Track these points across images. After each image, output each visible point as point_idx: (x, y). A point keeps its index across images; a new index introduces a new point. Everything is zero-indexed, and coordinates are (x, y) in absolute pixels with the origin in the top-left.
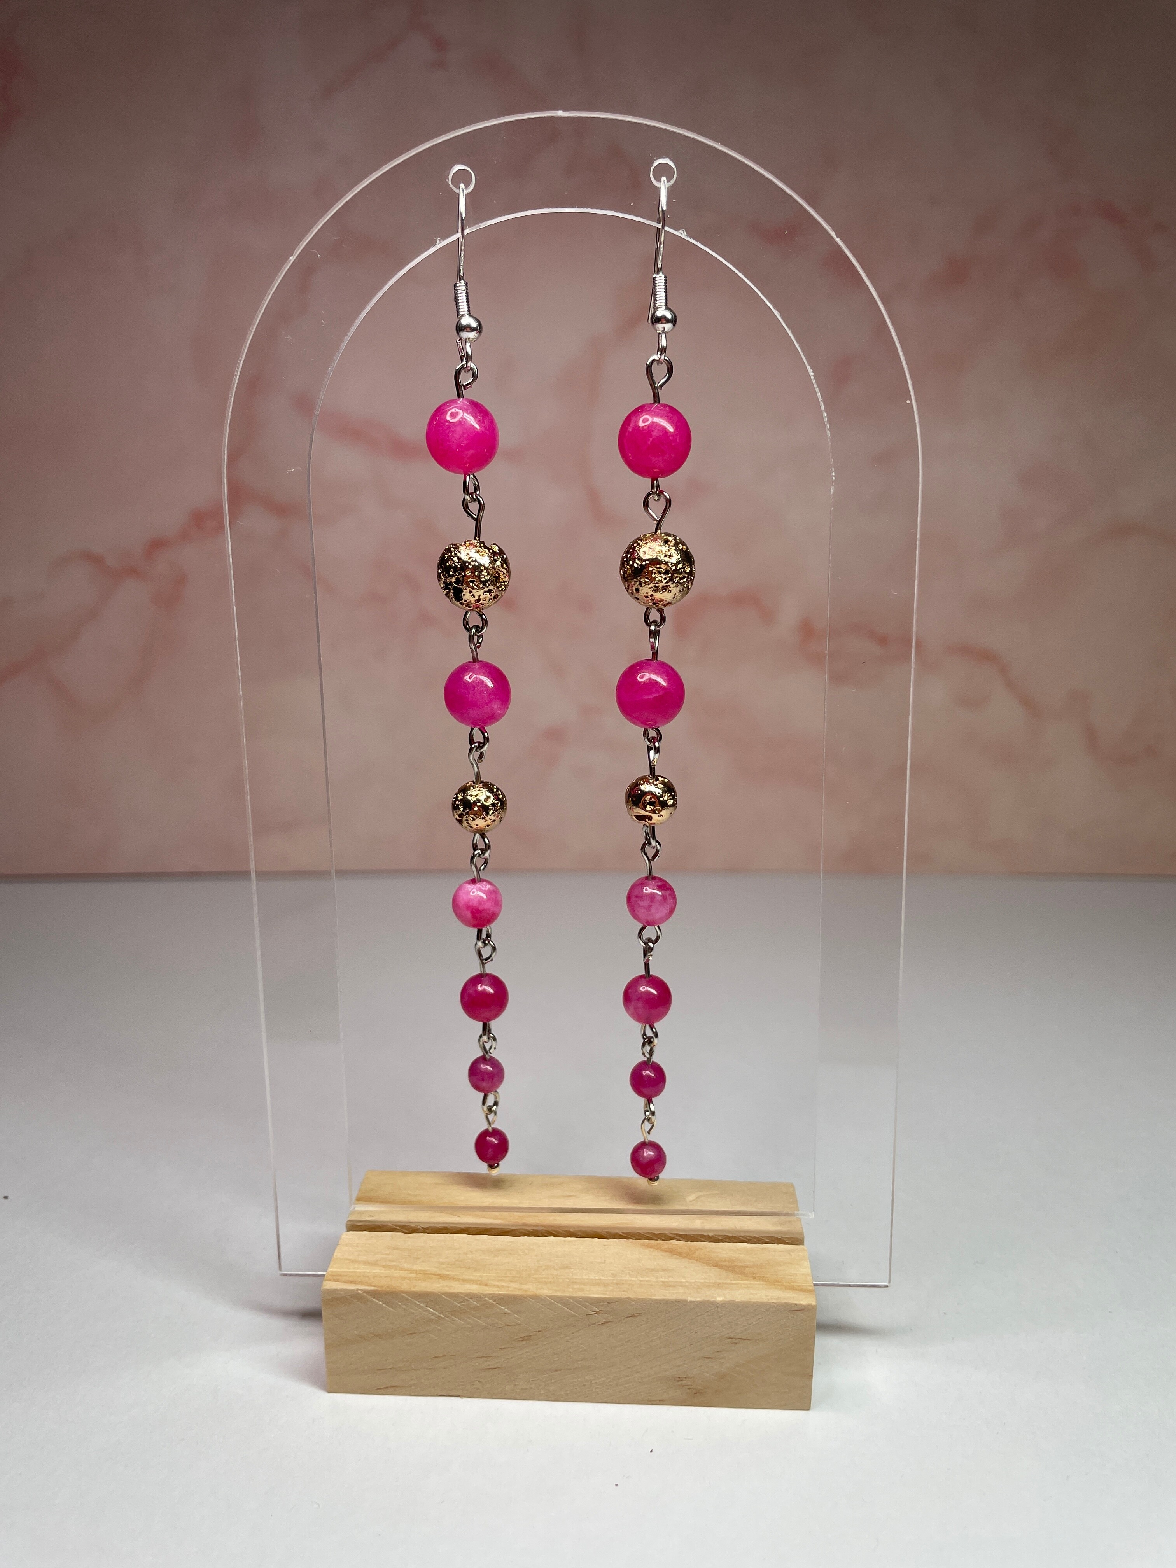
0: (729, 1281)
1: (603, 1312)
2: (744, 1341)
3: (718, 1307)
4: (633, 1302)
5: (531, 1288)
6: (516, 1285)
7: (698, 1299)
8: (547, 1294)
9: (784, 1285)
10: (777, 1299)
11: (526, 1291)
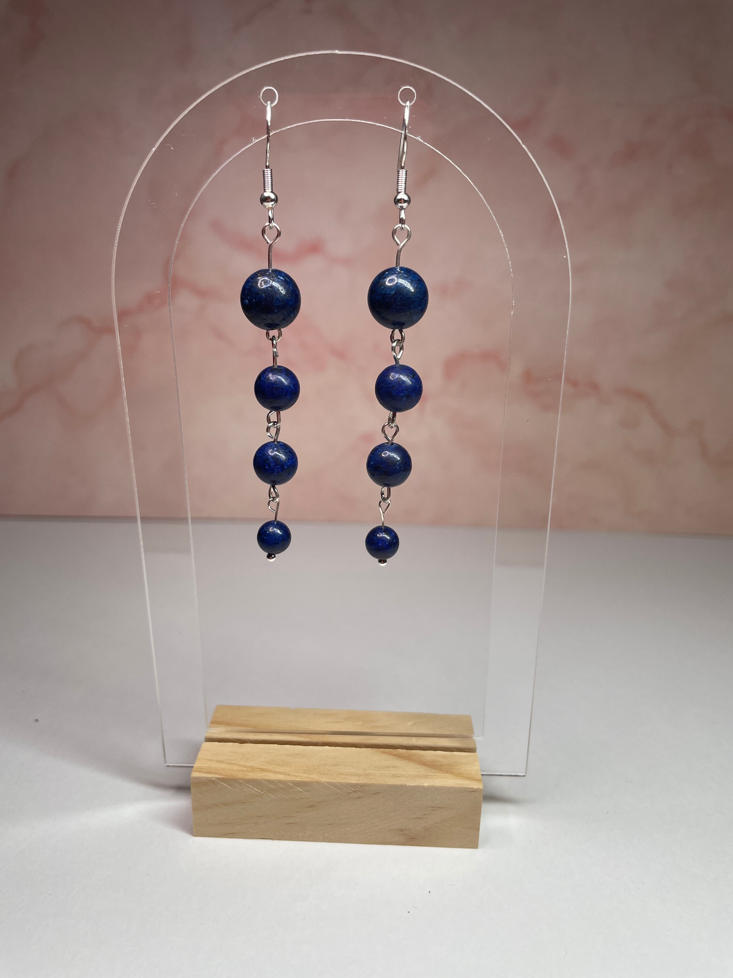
0: (432, 774)
1: (357, 791)
2: (439, 809)
3: (425, 789)
4: (375, 786)
5: (315, 777)
6: (306, 775)
7: (413, 784)
8: (325, 781)
9: (464, 777)
10: (460, 785)
11: (312, 779)
